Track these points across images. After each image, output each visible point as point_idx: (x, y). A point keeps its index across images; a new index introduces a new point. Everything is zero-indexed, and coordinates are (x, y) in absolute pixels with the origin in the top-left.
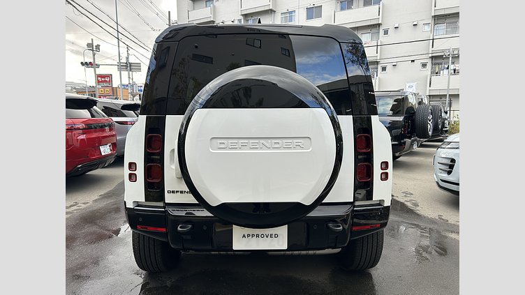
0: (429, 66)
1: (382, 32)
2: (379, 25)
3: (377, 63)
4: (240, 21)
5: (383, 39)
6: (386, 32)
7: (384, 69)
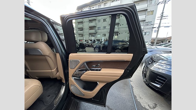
1: (119, 25)
2: (119, 23)
3: (118, 32)
4: (88, 22)
5: (120, 27)
6: (120, 25)
7: (120, 34)
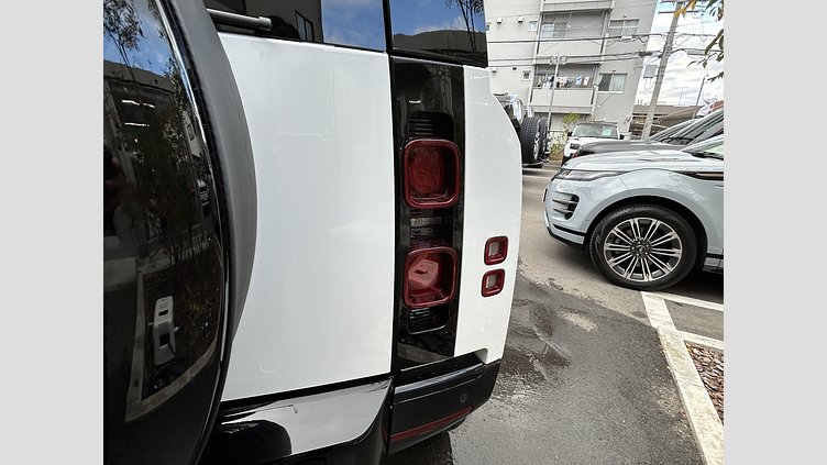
0: (532, 75)
